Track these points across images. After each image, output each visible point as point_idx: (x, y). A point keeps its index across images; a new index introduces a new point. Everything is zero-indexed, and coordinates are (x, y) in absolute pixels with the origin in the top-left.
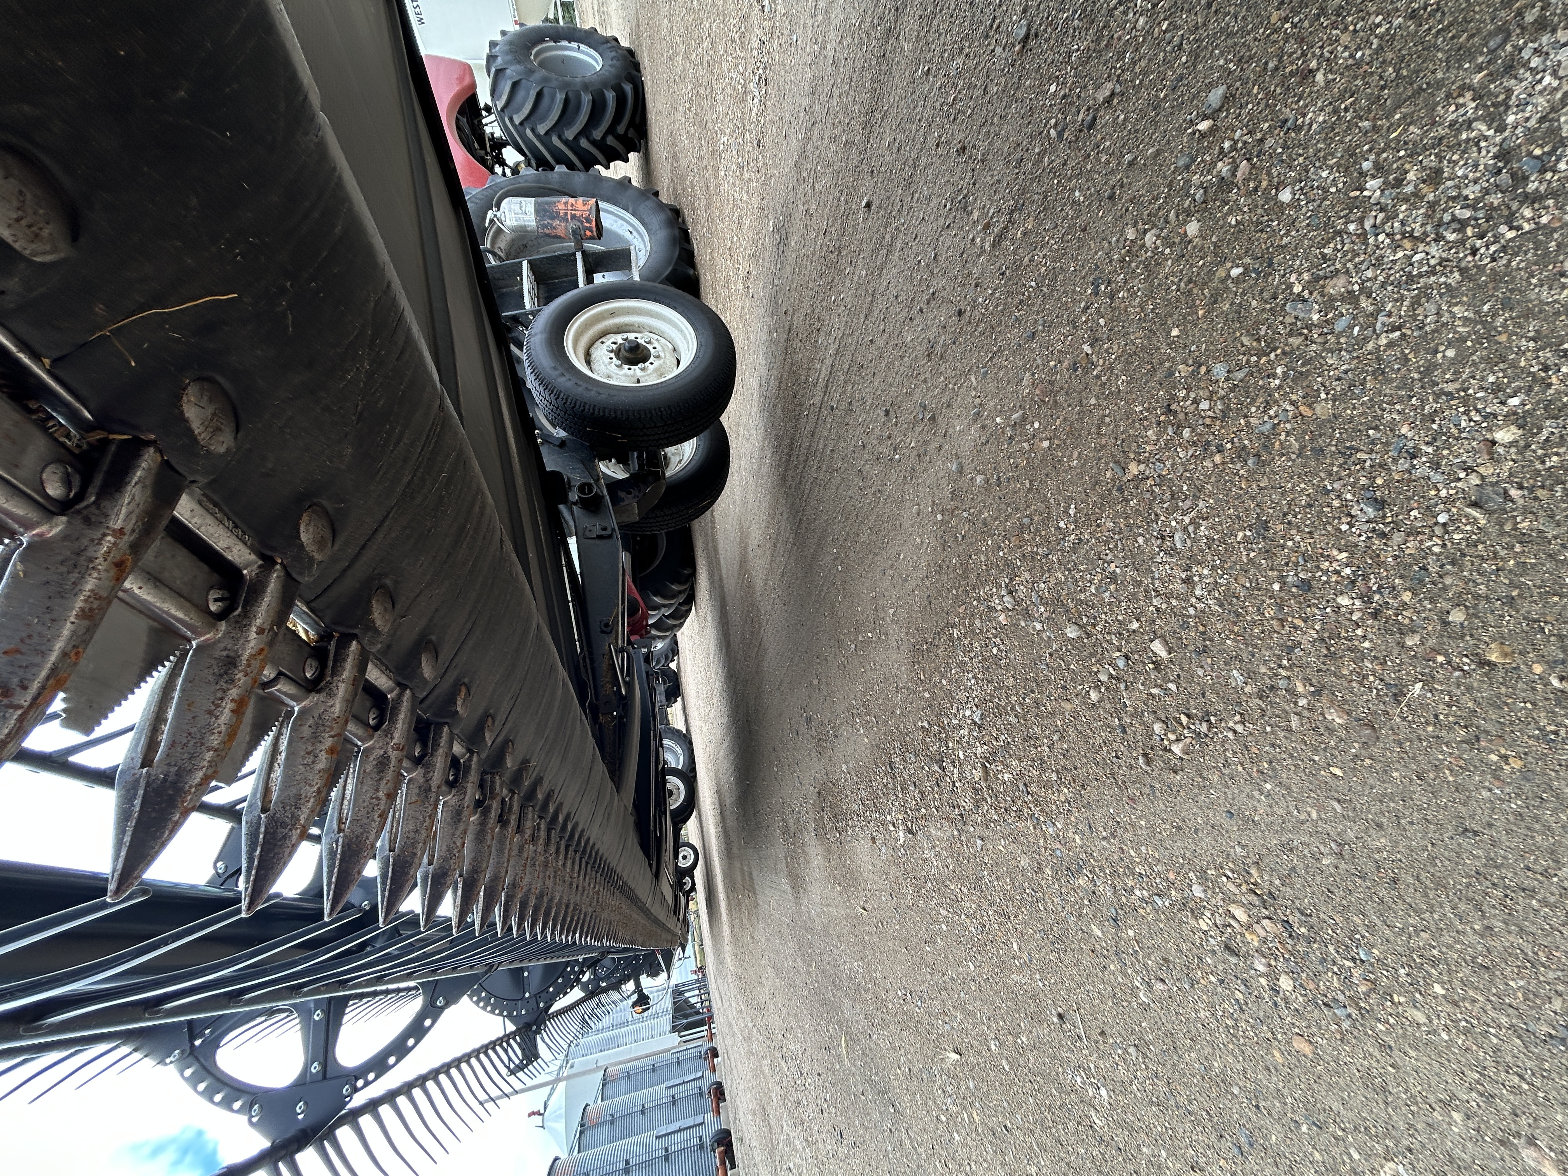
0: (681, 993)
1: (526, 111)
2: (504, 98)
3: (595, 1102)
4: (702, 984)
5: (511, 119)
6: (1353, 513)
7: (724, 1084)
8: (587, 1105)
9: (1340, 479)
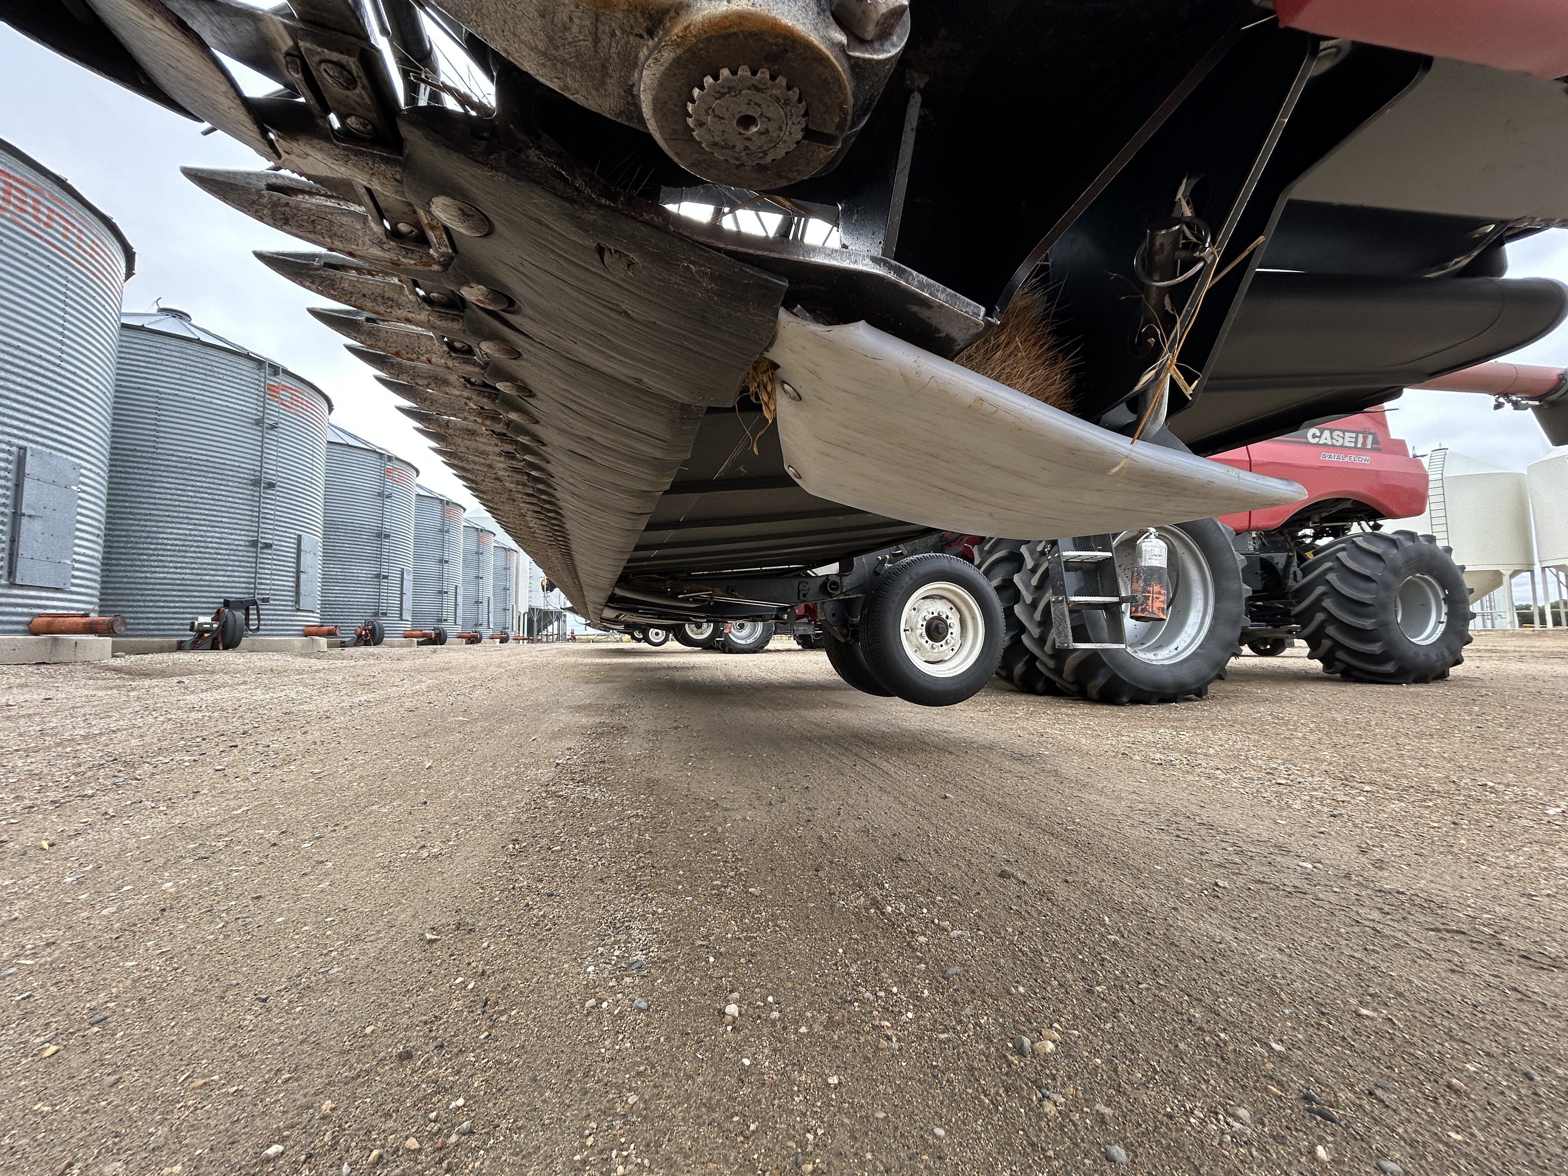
0: (558, 619)
1: (1350, 564)
2: (1364, 545)
3: (496, 541)
4: (561, 637)
5: (1343, 549)
7: (479, 645)
8: (495, 535)
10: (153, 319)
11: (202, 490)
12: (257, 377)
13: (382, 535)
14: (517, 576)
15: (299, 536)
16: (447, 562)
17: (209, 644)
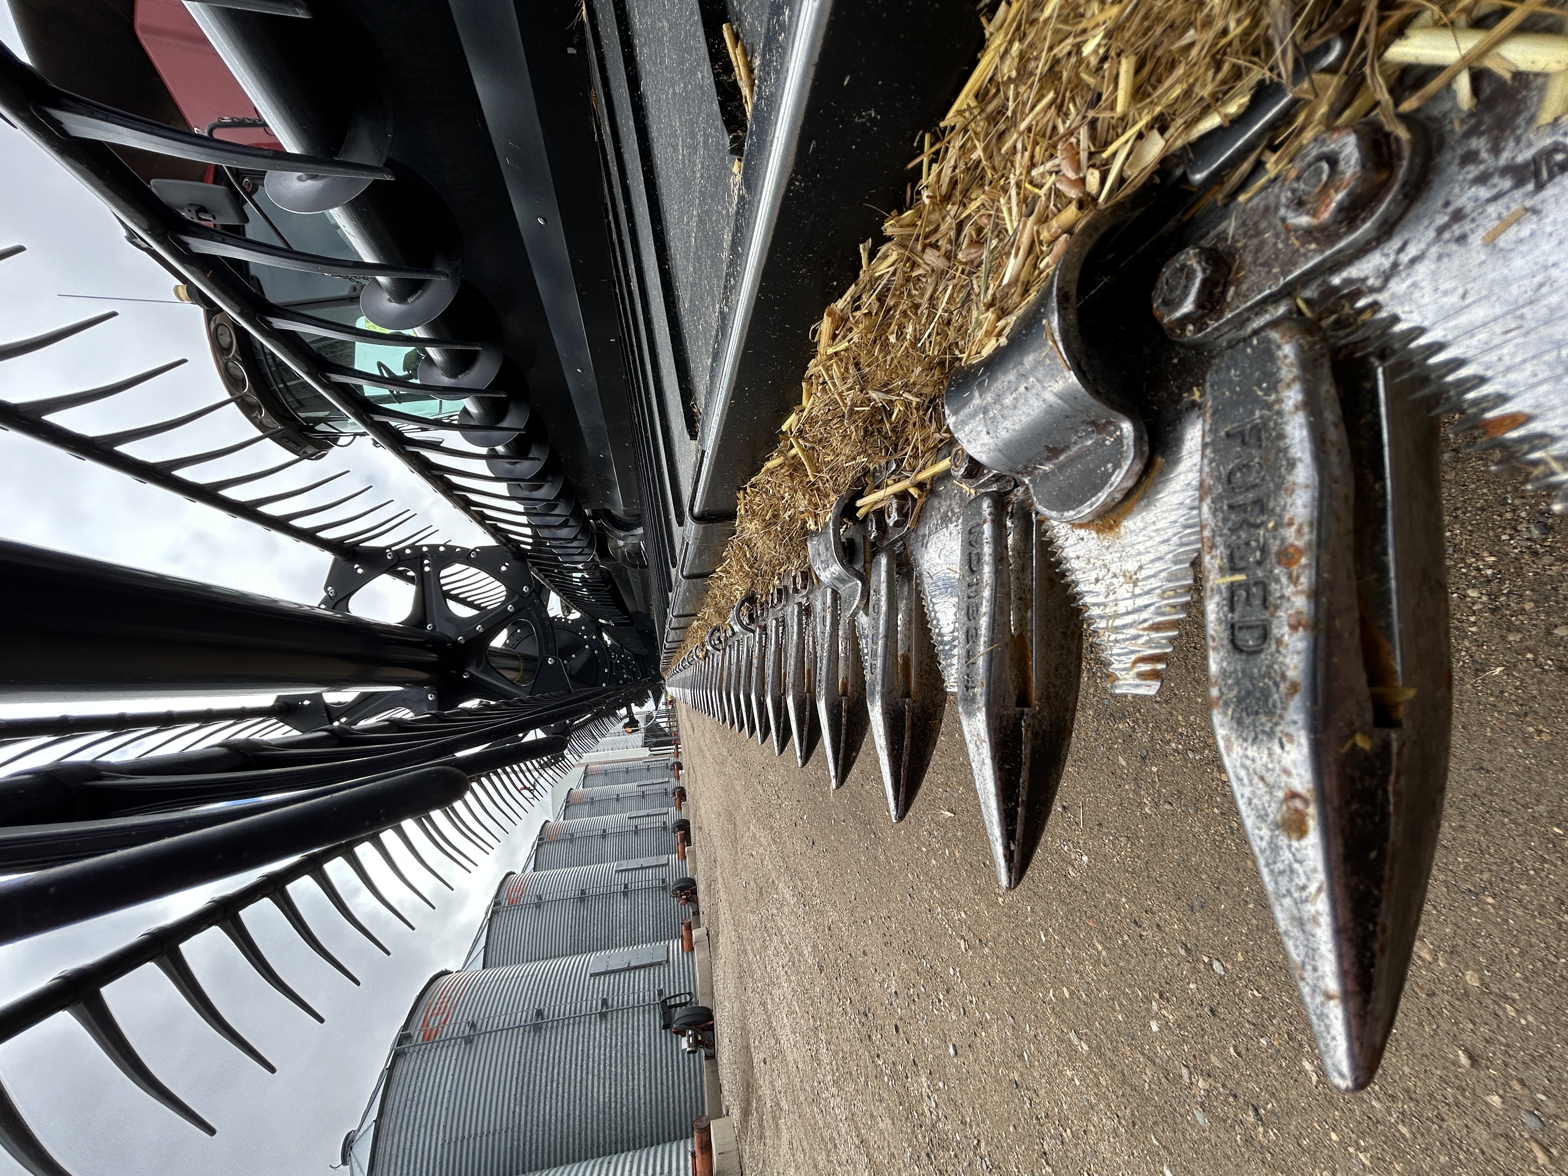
4: (671, 714)
6: (1519, 528)
7: (686, 788)
9: (1523, 497)
10: (357, 1170)
11: (550, 1076)
12: (415, 1054)
13: (582, 897)
14: (613, 762)
15: (591, 975)
16: (604, 831)
17: (709, 1033)
